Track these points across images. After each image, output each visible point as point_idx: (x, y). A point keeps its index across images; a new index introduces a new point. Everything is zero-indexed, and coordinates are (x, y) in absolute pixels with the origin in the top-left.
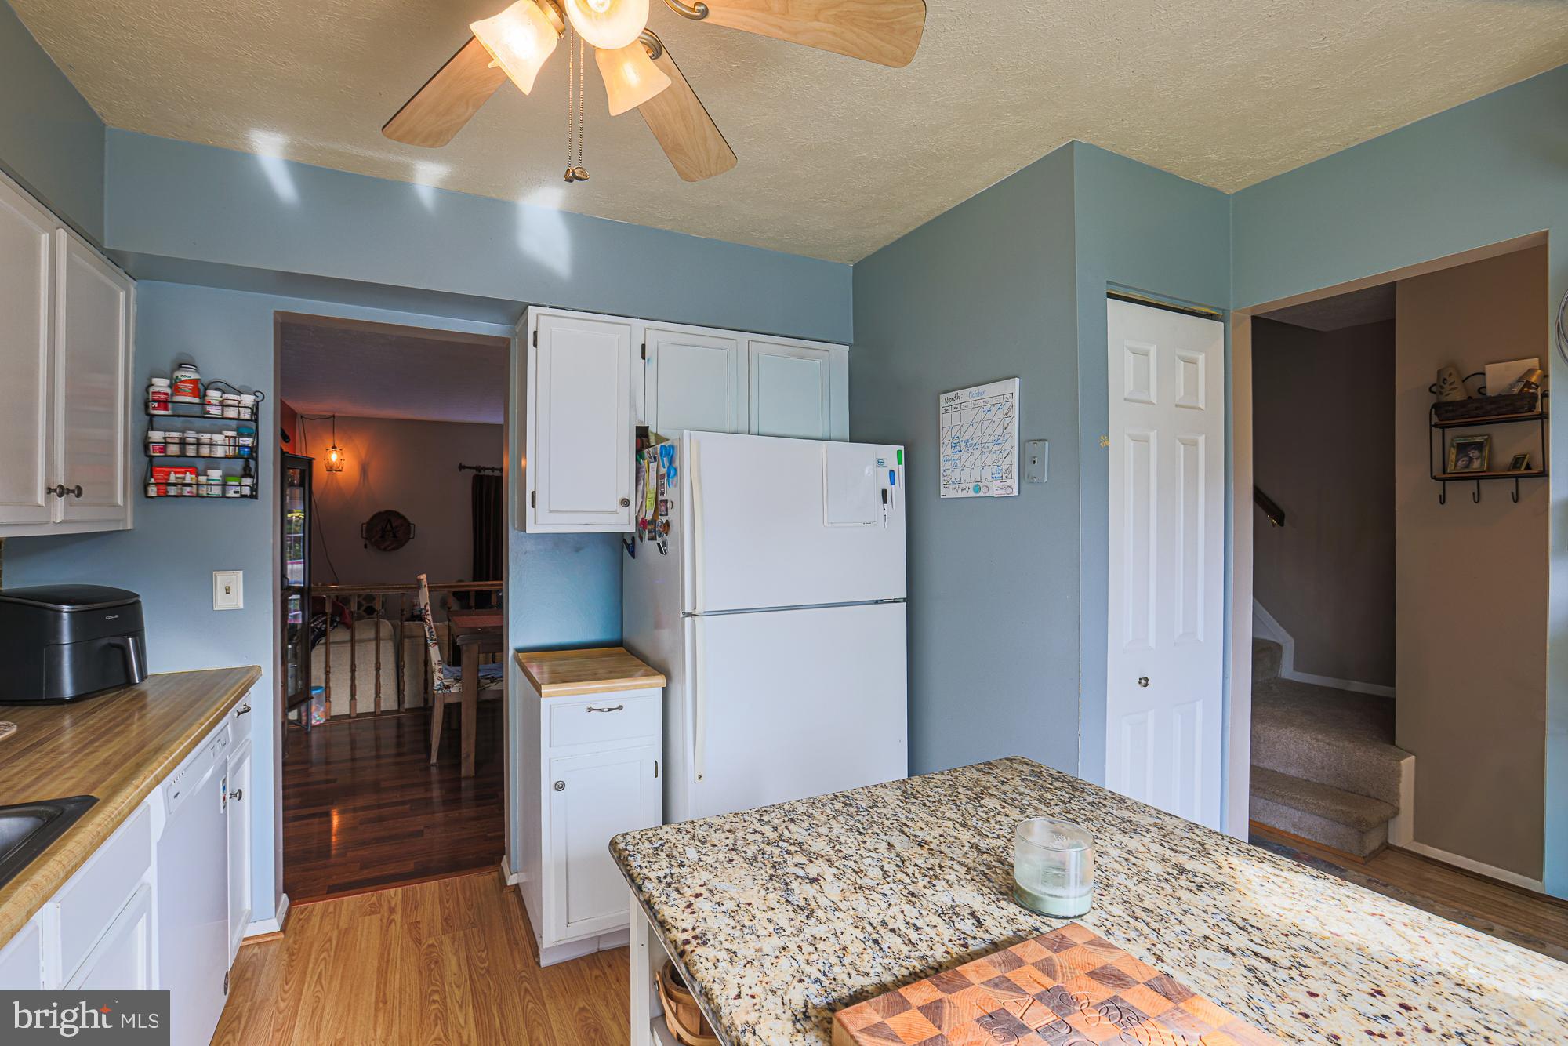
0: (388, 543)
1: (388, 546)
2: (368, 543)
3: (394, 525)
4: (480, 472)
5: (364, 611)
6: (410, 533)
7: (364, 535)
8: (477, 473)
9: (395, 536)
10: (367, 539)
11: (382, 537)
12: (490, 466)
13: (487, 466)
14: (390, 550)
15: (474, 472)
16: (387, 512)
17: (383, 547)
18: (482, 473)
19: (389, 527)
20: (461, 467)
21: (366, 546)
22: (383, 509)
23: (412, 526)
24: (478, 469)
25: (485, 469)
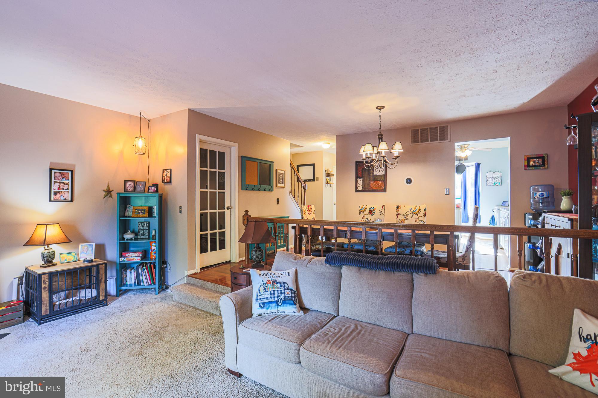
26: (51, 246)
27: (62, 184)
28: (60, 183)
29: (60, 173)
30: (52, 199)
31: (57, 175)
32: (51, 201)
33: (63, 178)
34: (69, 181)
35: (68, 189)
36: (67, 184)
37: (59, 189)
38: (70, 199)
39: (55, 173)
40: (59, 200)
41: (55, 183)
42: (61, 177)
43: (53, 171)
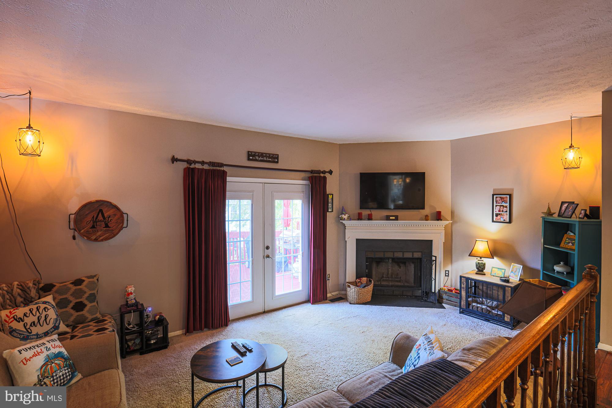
0: (99, 233)
1: (100, 236)
2: (76, 234)
3: (106, 215)
4: (191, 164)
5: (73, 308)
6: (123, 222)
7: (72, 226)
8: (188, 166)
9: (107, 226)
10: (75, 230)
11: (93, 227)
12: (200, 160)
13: (197, 160)
14: (102, 240)
15: (185, 165)
16: (97, 201)
17: (94, 237)
18: (193, 166)
19: (100, 217)
20: (174, 160)
21: (74, 238)
22: (93, 199)
23: (125, 216)
24: (189, 162)
25: (195, 162)
26: (483, 259)
27: (502, 207)
28: (500, 206)
29: (500, 197)
30: (494, 220)
31: (498, 199)
32: (493, 221)
33: (503, 202)
34: (508, 205)
35: (506, 212)
36: (506, 207)
37: (499, 211)
38: (508, 221)
39: (496, 197)
40: (499, 221)
41: (496, 206)
42: (501, 201)
43: (495, 196)
